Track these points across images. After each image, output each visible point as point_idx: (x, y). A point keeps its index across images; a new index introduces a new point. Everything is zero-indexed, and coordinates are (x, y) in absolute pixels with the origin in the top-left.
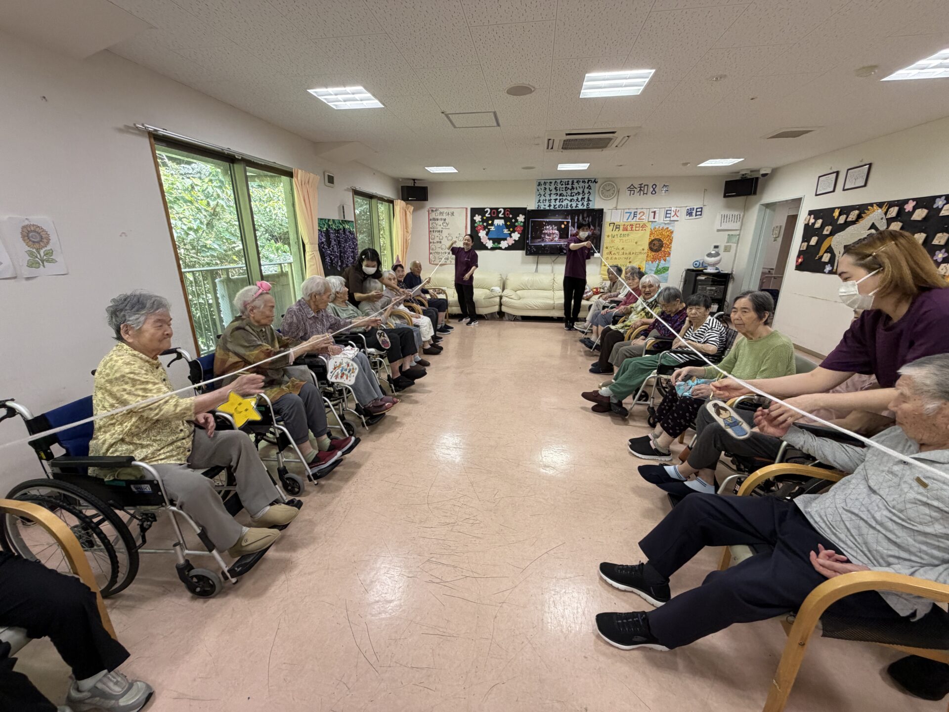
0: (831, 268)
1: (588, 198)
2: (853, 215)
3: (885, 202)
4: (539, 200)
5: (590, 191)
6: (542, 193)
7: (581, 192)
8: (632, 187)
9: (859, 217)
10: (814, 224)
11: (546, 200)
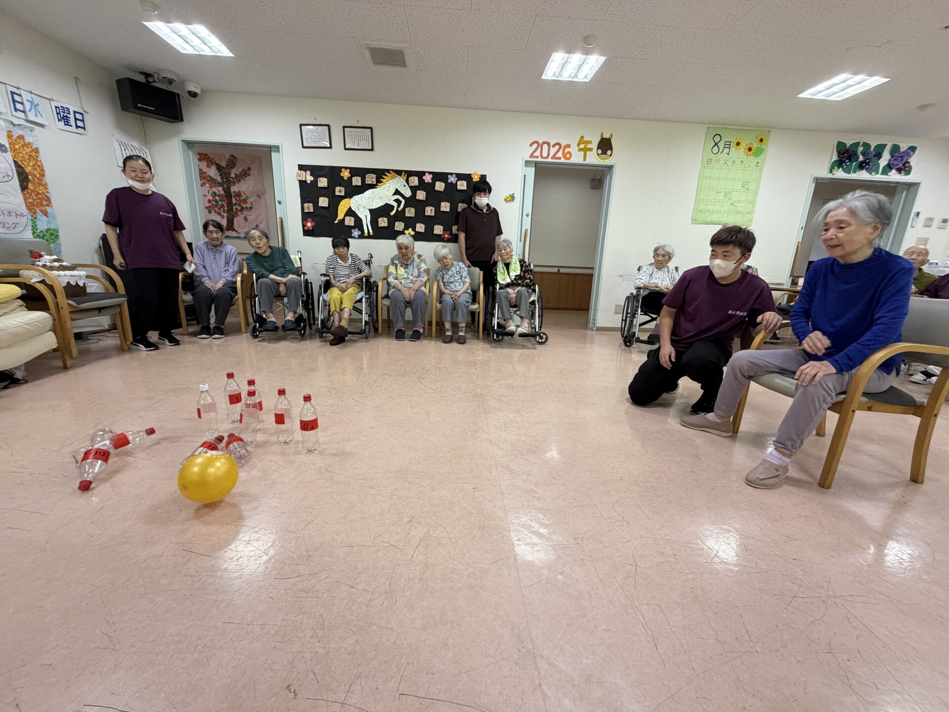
0: (360, 233)
2: (371, 179)
3: (402, 171)
9: (379, 181)
10: (315, 182)
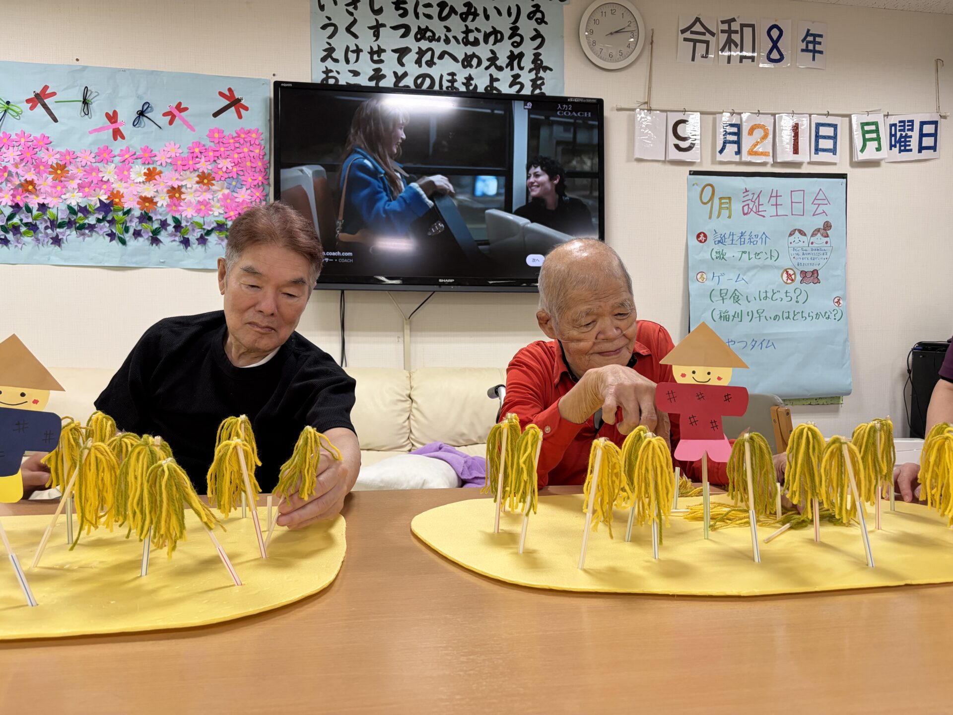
1: (537, 56)
4: (330, 51)
5: (542, 28)
6: (343, 21)
7: (507, 33)
8: (698, 28)
11: (358, 51)
